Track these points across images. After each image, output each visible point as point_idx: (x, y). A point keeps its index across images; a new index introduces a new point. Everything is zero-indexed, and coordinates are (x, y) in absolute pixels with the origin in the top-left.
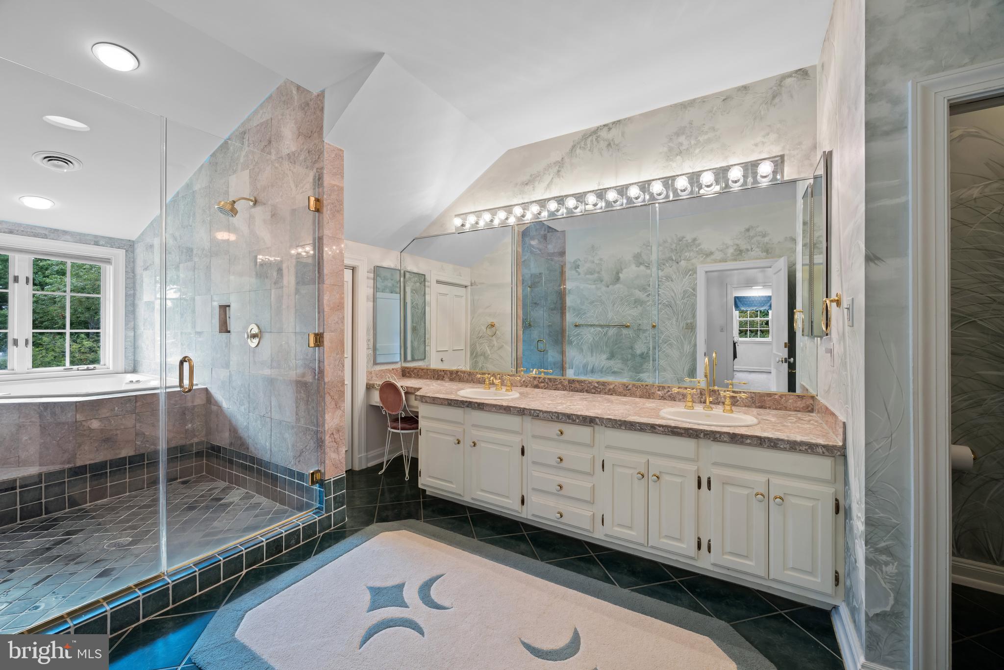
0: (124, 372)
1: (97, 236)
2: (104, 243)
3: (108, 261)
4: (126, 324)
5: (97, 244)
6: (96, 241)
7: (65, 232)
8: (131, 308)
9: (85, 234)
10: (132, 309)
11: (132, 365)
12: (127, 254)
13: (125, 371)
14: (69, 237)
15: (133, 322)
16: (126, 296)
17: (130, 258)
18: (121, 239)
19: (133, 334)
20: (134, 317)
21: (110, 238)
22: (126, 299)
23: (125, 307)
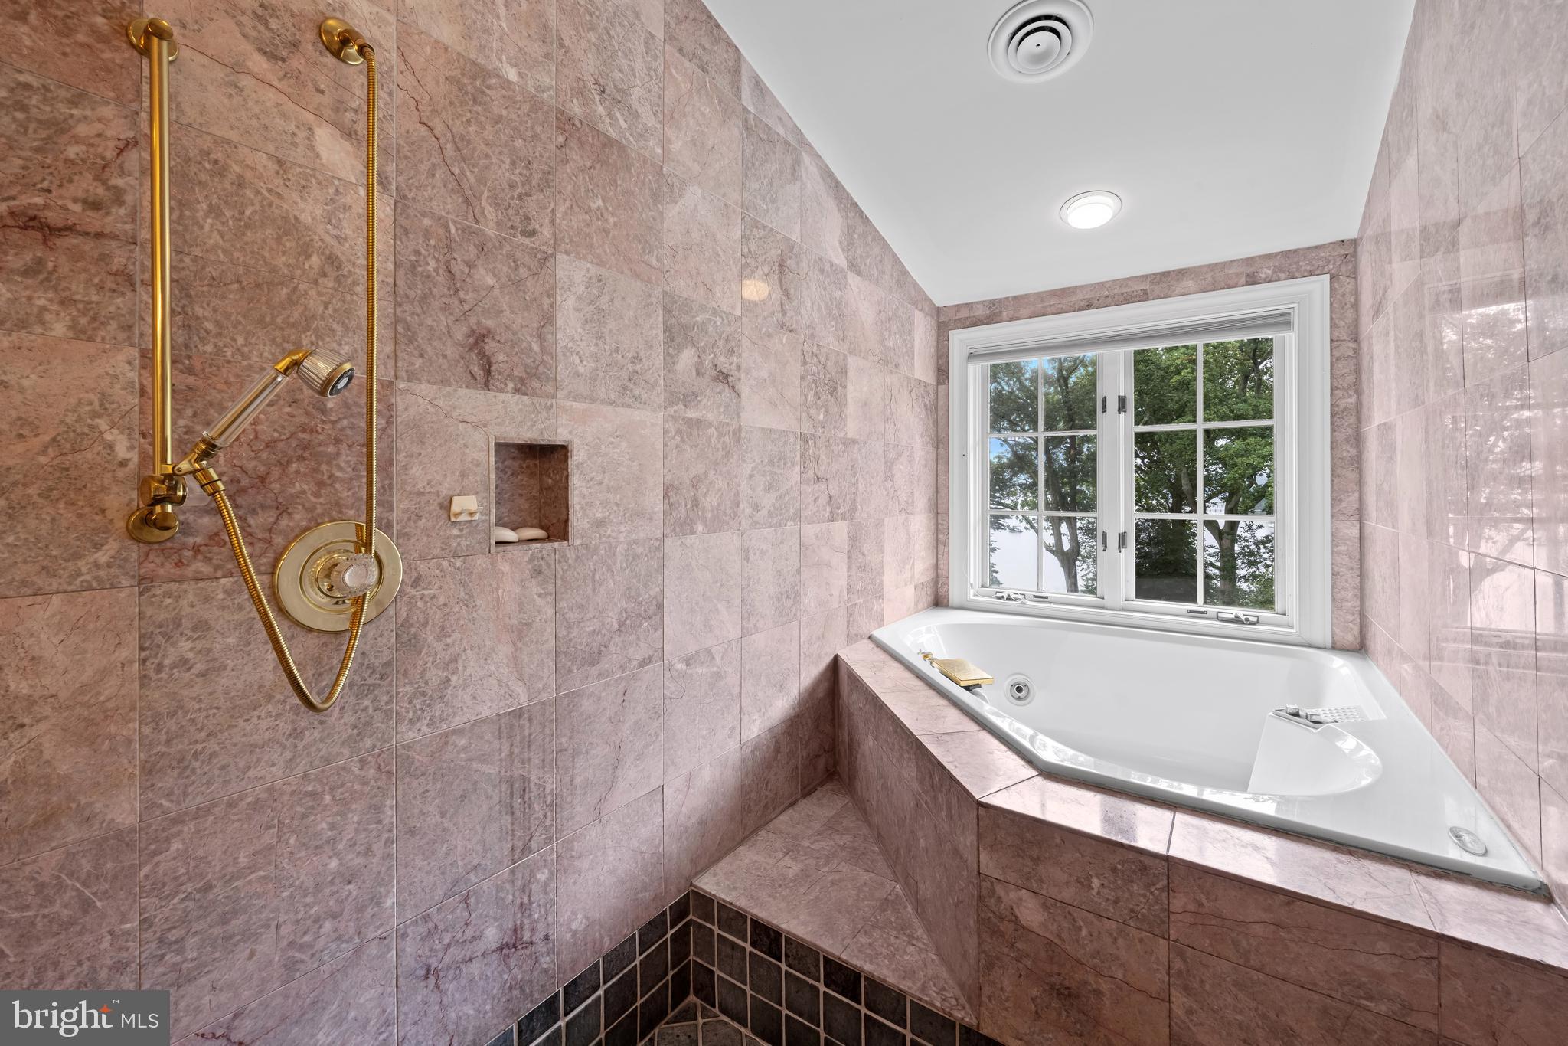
0: (1329, 644)
1: (1252, 258)
2: (1270, 272)
3: (1283, 320)
4: (1335, 501)
5: (1252, 280)
6: (1250, 272)
7: (1182, 273)
8: (1349, 451)
9: (1224, 263)
10: (1353, 452)
11: (1356, 630)
12: (1336, 286)
13: (1334, 643)
14: (1190, 283)
15: (1357, 495)
16: (1333, 414)
17: (1343, 295)
18: (1317, 247)
19: (1355, 531)
20: (1361, 476)
21: (1287, 254)
22: (1332, 424)
23: (1332, 449)
